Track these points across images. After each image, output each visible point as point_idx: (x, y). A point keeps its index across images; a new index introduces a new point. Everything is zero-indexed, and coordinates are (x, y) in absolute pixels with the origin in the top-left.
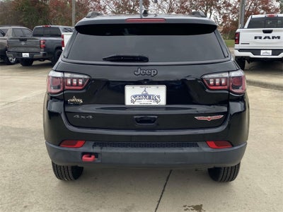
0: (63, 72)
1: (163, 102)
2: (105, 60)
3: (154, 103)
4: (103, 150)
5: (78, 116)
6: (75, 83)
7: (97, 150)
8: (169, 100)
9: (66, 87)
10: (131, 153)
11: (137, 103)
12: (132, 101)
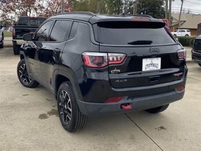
0: (107, 53)
1: (159, 67)
2: (129, 44)
3: (155, 69)
4: (133, 101)
5: (118, 81)
6: (115, 59)
7: (130, 101)
8: (162, 67)
9: (110, 63)
10: (148, 100)
11: (148, 70)
12: (146, 69)
